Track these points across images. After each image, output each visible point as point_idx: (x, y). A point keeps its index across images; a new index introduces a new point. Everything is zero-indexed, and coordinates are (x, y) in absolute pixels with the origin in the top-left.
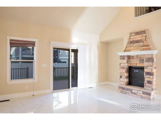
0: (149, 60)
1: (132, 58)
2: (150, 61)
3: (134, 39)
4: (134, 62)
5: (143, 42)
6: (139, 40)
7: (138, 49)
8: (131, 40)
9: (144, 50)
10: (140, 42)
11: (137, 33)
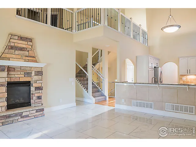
0: (38, 73)
1: (13, 69)
2: (40, 75)
3: (16, 44)
4: (16, 76)
5: (28, 51)
6: (23, 48)
7: (21, 59)
8: (12, 44)
9: (29, 61)
10: (24, 51)
11: (21, 38)
